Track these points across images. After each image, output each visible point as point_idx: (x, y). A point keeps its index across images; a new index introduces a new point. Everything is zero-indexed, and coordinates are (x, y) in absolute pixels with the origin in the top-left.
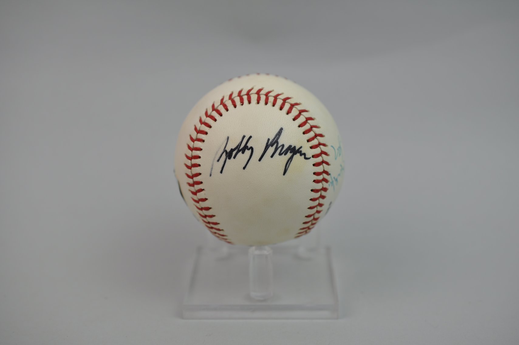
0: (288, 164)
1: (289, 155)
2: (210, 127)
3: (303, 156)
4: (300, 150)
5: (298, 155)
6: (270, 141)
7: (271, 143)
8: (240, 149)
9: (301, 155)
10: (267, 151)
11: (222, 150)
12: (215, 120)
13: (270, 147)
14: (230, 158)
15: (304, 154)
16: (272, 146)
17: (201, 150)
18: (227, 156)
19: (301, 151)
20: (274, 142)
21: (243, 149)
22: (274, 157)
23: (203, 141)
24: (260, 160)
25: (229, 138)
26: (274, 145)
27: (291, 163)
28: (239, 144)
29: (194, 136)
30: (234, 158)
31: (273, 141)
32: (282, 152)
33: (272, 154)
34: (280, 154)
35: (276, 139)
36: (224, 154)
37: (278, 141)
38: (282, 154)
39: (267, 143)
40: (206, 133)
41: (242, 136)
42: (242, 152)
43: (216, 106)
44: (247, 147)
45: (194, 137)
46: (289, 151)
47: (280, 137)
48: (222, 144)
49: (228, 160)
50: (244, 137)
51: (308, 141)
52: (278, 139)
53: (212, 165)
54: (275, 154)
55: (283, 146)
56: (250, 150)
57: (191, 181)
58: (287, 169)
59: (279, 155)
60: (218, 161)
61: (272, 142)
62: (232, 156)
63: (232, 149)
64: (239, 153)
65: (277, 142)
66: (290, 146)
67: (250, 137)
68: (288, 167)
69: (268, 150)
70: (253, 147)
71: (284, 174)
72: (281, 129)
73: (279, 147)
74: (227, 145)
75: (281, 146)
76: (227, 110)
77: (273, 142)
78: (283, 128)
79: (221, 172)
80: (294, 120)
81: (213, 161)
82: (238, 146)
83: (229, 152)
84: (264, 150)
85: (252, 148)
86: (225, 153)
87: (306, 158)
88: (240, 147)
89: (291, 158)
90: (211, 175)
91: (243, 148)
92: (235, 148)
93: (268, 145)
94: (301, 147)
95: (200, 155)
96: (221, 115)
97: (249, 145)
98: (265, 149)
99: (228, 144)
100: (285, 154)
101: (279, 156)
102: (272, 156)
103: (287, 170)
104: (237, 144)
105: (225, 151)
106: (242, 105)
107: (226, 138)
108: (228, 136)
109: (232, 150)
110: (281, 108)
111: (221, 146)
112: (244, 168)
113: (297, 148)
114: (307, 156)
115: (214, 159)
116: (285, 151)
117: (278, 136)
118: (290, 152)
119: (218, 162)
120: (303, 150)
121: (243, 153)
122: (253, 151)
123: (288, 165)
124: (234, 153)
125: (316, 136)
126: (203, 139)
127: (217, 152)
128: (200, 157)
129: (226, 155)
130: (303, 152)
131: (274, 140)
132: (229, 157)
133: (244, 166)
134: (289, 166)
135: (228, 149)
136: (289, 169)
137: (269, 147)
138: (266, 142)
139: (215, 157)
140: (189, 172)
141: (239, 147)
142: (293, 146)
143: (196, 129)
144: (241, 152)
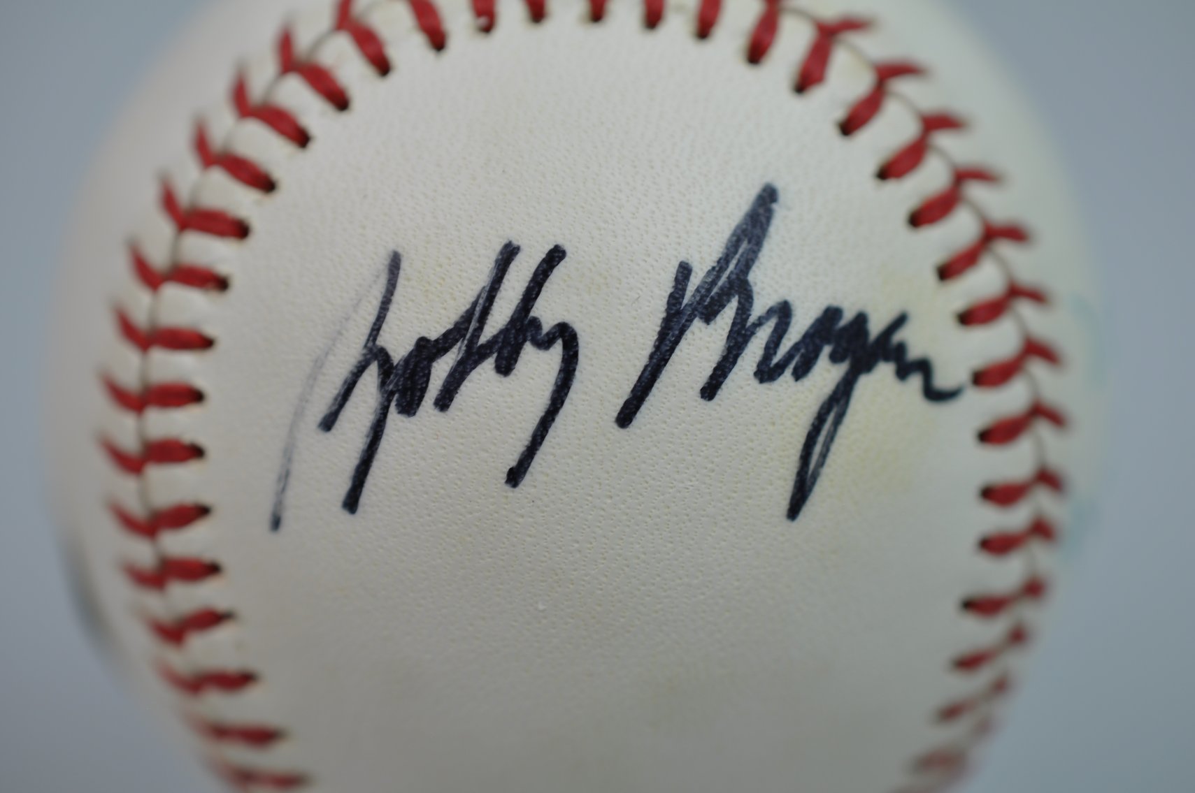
0: (821, 439)
1: (826, 374)
2: (265, 184)
3: (916, 381)
4: (897, 337)
5: (884, 371)
6: (695, 281)
7: (702, 298)
8: (483, 339)
9: (903, 371)
10: (672, 350)
11: (351, 351)
12: (301, 138)
13: (697, 324)
14: (409, 408)
15: (924, 367)
16: (709, 316)
17: (203, 343)
18: (392, 393)
19: (901, 348)
20: (722, 288)
21: (506, 342)
22: (723, 393)
23: (221, 284)
24: (626, 417)
25: (404, 265)
26: (723, 306)
27: (843, 430)
28: (475, 304)
29: (159, 249)
30: (444, 402)
31: (714, 283)
32: (776, 360)
33: (709, 372)
34: (767, 372)
35: (732, 266)
36: (371, 377)
37: (751, 277)
38: (780, 368)
39: (675, 299)
40: (240, 230)
41: (498, 247)
42: (496, 360)
43: (303, 41)
44: (536, 324)
45: (159, 257)
46: (827, 350)
47: (760, 255)
48: (356, 307)
49: (395, 418)
50: (509, 253)
51: (946, 272)
52: (747, 265)
53: (288, 455)
54: (731, 376)
55: (783, 312)
56: (557, 349)
57: (143, 553)
58: (815, 476)
59: (762, 381)
60: (328, 423)
61: (708, 285)
62: (424, 390)
63: (422, 343)
64: (479, 369)
65: (741, 288)
66: (832, 314)
67: (555, 256)
68: (821, 463)
69: (683, 344)
70: (578, 327)
71: (794, 510)
72: (768, 197)
73: (760, 323)
74: (391, 316)
75: (770, 312)
76: (383, 66)
77: (715, 290)
78: (779, 185)
79: (351, 502)
80: (849, 127)
81: (293, 427)
82: (467, 317)
83: (407, 360)
84: (657, 347)
85: (566, 335)
86: (373, 370)
87: (934, 395)
88: (480, 329)
89: (840, 398)
90: (276, 523)
91: (505, 332)
92: (446, 335)
93: (679, 313)
94: (900, 321)
95: (200, 382)
96: (340, 101)
97: (547, 312)
98: (662, 336)
99: (393, 308)
100: (801, 373)
101: (754, 382)
102: (710, 390)
103: (813, 483)
104: (464, 306)
105: (375, 354)
106: (488, 29)
107: (382, 263)
108: (392, 247)
109: (427, 351)
110: (756, 52)
111: (347, 319)
112: (515, 476)
113: (876, 327)
114: (942, 380)
115: (299, 414)
116: (796, 347)
117: (744, 246)
118: (835, 358)
119: (329, 435)
120: (916, 341)
121: (505, 368)
122: (576, 355)
123: (818, 449)
124: (442, 368)
125: (992, 234)
126: (222, 269)
127: (318, 365)
128: (195, 396)
129: (383, 384)
130: (914, 353)
131: (718, 277)
132: (403, 393)
133: (512, 461)
134: (824, 455)
135: (398, 344)
136: (826, 471)
137: (690, 321)
138: (667, 287)
139: (303, 400)
140: (127, 489)
141: (474, 325)
142: (848, 316)
143: (169, 202)
144: (488, 365)
